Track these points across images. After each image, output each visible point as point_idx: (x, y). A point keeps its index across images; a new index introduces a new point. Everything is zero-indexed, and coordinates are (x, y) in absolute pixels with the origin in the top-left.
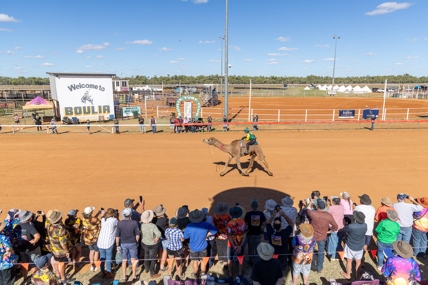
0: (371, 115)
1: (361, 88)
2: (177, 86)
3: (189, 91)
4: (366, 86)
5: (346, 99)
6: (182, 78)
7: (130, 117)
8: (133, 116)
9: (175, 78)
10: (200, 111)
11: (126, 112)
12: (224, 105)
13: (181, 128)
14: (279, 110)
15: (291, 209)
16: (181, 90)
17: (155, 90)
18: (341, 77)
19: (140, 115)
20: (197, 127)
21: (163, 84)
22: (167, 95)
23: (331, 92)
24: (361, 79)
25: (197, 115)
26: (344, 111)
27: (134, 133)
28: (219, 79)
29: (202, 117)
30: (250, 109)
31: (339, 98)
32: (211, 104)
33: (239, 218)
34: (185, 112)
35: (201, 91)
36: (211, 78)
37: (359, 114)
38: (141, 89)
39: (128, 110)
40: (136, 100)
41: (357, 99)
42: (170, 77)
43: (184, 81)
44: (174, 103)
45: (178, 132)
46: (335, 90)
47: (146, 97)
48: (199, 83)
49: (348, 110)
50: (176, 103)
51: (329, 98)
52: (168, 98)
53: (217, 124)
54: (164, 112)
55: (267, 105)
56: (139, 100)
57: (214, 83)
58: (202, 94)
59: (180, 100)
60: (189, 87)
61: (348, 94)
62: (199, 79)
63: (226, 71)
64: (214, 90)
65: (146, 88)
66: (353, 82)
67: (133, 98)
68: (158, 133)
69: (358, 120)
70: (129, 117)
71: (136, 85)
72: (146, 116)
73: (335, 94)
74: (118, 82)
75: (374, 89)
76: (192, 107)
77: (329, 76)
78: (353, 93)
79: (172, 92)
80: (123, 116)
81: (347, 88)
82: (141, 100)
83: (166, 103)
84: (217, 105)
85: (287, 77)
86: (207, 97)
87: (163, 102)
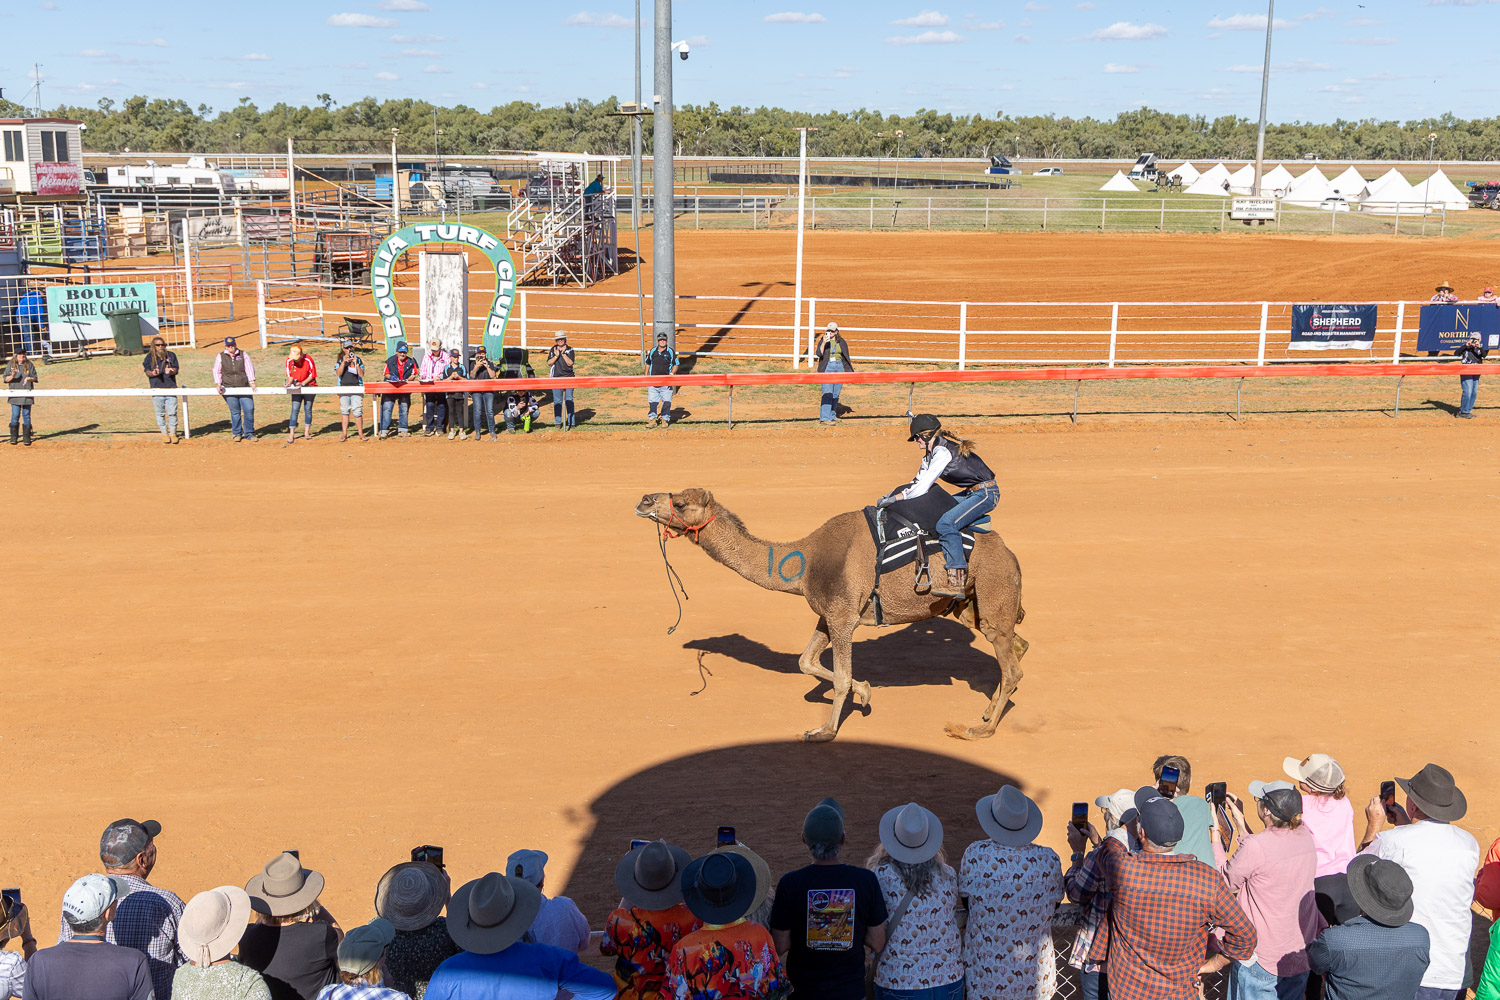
0: (1463, 334)
1: (1413, 183)
2: (375, 165)
3: (449, 196)
4: (1440, 172)
5: (1329, 244)
6: (404, 116)
7: (93, 341)
8: (112, 336)
9: (367, 115)
10: (514, 310)
11: (67, 312)
12: (654, 277)
13: (401, 411)
14: (964, 305)
15: (1024, 854)
16: (401, 185)
17: (247, 187)
18: (1303, 124)
19: (151, 331)
20: (501, 400)
21: (296, 150)
22: (320, 215)
23: (1247, 205)
24: (1408, 136)
25: (494, 332)
26: (1320, 312)
27: (120, 438)
28: (622, 123)
29: (523, 346)
30: (798, 299)
31: (1295, 237)
32: (577, 270)
33: (741, 920)
34: (422, 316)
35: (521, 194)
36: (576, 118)
37: (1399, 330)
38: (160, 177)
39: (82, 300)
40: (126, 242)
41: (1390, 244)
42: (333, 108)
43: (417, 137)
44: (361, 265)
45: (384, 433)
46: (1271, 196)
47: (191, 226)
48: (506, 145)
49: (1338, 306)
50: (370, 264)
51: (1236, 236)
52: (322, 235)
53: (613, 385)
54: (300, 315)
55: (894, 274)
56: (148, 243)
57: (596, 147)
58: (523, 208)
59: (397, 242)
60: (445, 171)
61: (1340, 215)
62: (504, 123)
63: (663, 79)
64: (596, 187)
65: (192, 170)
66: (1370, 151)
67: (113, 232)
68: (268, 437)
69: (1396, 363)
70: (85, 342)
71: (127, 153)
72: (192, 339)
73: (1271, 215)
74: (18, 134)
75: (1478, 189)
76: (465, 287)
77: (1240, 116)
78: (1366, 210)
79: (345, 197)
80: (53, 339)
81: (1337, 183)
82: (158, 243)
83: (312, 264)
84: (610, 274)
85: (1007, 118)
86: (553, 230)
87: (293, 256)
